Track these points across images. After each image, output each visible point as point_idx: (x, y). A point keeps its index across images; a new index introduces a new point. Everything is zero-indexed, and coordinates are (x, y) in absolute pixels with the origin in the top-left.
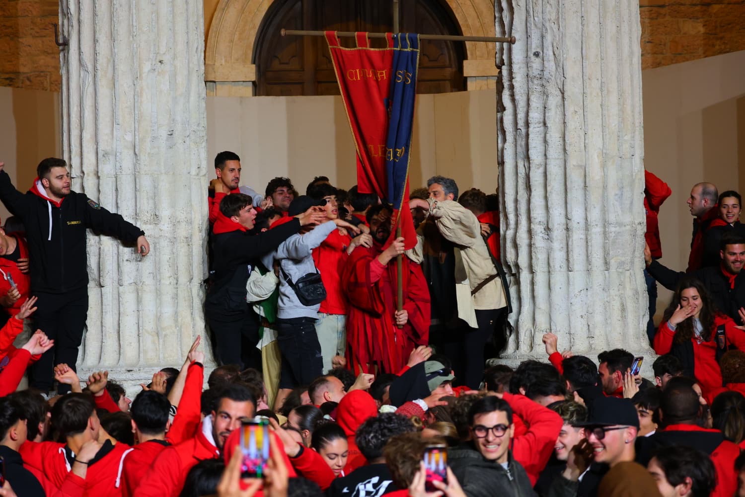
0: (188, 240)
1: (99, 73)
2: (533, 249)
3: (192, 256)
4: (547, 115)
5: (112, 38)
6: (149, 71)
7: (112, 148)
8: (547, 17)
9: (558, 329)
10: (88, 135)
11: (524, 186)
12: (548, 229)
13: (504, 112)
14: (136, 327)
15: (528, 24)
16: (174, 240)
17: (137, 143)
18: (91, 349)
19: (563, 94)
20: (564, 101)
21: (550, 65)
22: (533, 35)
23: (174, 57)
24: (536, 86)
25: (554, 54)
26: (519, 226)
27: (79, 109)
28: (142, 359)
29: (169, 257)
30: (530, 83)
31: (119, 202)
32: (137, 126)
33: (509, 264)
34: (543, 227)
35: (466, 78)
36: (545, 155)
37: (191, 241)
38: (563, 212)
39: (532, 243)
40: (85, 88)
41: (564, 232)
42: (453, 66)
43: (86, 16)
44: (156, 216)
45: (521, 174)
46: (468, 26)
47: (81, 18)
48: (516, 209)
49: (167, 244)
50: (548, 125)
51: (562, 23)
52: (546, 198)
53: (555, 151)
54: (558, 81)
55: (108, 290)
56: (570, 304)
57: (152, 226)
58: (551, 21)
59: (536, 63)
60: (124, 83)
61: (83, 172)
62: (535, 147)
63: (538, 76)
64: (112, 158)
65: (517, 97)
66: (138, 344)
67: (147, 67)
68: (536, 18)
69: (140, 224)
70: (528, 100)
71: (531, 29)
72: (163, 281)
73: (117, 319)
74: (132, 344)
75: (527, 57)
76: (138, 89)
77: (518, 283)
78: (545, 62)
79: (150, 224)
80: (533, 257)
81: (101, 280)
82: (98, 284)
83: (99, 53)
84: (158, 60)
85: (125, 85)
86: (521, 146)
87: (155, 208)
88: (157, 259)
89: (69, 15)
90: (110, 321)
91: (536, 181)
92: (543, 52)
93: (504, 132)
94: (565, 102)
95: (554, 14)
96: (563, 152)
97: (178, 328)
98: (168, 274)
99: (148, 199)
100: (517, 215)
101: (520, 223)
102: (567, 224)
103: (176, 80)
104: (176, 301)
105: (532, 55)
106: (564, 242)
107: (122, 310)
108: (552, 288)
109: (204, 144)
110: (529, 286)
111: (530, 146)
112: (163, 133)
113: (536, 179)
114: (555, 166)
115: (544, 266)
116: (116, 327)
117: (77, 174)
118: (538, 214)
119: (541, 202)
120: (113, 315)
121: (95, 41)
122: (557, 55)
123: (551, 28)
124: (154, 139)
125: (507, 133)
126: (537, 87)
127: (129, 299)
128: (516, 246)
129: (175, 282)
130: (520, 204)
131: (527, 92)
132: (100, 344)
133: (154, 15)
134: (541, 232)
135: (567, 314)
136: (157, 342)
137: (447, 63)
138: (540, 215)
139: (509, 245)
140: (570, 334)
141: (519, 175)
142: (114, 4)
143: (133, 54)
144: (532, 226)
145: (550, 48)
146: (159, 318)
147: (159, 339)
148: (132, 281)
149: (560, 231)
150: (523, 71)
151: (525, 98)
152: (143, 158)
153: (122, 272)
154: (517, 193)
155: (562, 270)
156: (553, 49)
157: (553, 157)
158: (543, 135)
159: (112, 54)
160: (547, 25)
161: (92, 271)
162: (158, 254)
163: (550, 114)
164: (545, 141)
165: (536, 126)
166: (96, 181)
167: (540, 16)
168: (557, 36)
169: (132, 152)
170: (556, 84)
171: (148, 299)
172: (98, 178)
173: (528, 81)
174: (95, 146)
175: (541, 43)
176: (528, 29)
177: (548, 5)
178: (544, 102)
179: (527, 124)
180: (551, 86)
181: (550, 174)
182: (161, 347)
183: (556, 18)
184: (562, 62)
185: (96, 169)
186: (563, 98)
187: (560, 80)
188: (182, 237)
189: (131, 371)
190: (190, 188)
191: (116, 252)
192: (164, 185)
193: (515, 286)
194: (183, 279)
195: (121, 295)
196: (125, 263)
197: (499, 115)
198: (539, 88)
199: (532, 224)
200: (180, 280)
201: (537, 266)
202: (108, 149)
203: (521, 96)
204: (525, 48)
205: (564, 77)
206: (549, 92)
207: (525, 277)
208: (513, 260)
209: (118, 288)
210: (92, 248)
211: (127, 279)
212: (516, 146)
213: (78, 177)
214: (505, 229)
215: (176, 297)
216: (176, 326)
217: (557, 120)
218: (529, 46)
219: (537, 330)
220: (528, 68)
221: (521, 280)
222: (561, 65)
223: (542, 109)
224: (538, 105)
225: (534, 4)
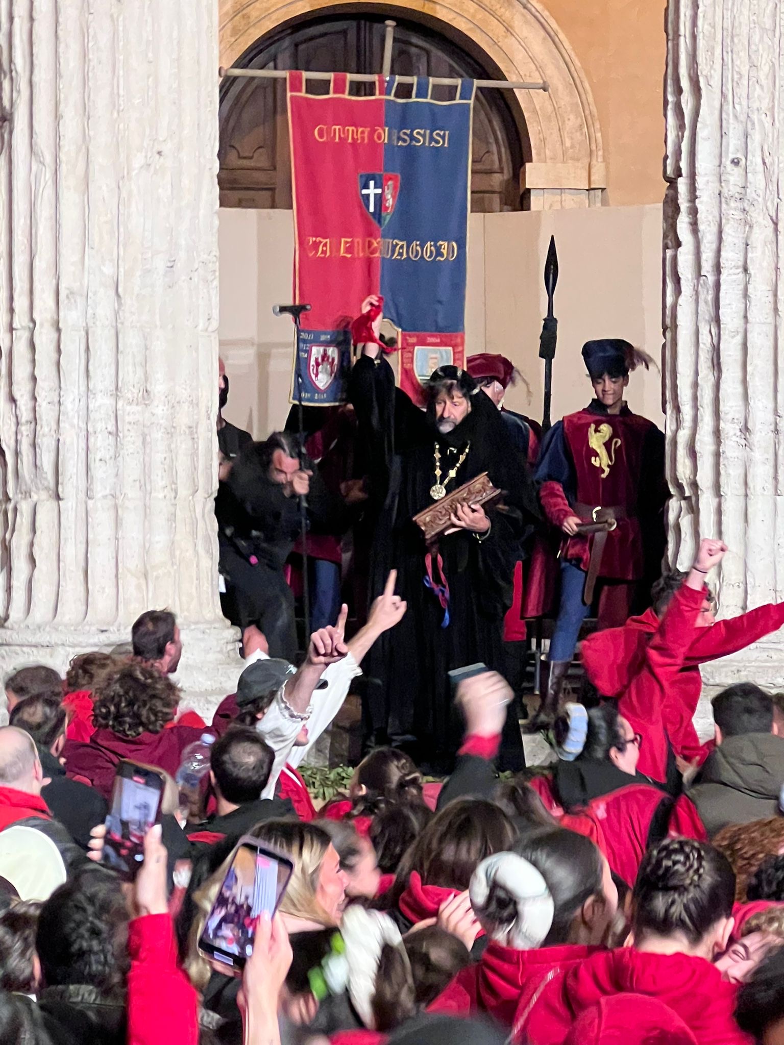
0: (192, 430)
1: (64, 168)
2: (721, 460)
3: (197, 456)
4: (749, 255)
5: (86, 112)
6: (142, 167)
7: (81, 284)
8: (755, 105)
9: (757, 585)
10: (42, 264)
11: (710, 364)
12: (746, 429)
13: (680, 249)
14: (113, 562)
15: (724, 116)
16: (173, 430)
17: (121, 278)
18: (40, 596)
19: (776, 224)
20: (777, 235)
21: (757, 180)
22: (731, 131)
23: (179, 148)
24: (732, 211)
25: (764, 163)
26: (700, 424)
27: (28, 222)
28: (121, 613)
29: (165, 455)
30: (724, 206)
31: (90, 368)
32: (121, 253)
33: (680, 481)
34: (738, 427)
35: (529, 190)
36: (746, 317)
37: (196, 432)
38: (771, 406)
39: (721, 451)
40: (39, 190)
41: (772, 435)
42: (505, 171)
43: (42, 76)
44: (147, 391)
45: (704, 344)
46: (535, 111)
47: (35, 79)
48: (695, 398)
49: (162, 437)
50: (751, 270)
51: (779, 113)
52: (745, 382)
53: (760, 312)
54: (769, 204)
55: (70, 504)
56: (776, 546)
57: (139, 408)
58: (761, 112)
59: (734, 176)
60: (102, 185)
61: (34, 322)
62: (729, 304)
63: (737, 195)
64: (80, 301)
65: (702, 227)
66: (115, 590)
67: (138, 161)
68: (736, 106)
69: (123, 405)
70: (720, 232)
71: (728, 122)
72: (153, 495)
73: (83, 551)
74: (107, 590)
75: (720, 166)
76: (124, 194)
77: (694, 510)
78: (749, 175)
79: (137, 404)
80: (722, 472)
81: (60, 489)
82: (54, 495)
83: (63, 136)
84: (156, 149)
85: (104, 188)
86: (706, 302)
87: (146, 380)
88: (147, 459)
89: (14, 73)
90: (72, 553)
91: (730, 355)
92: (746, 159)
93: (677, 280)
94: (780, 237)
95: (767, 100)
96: (772, 313)
97: (175, 567)
98: (161, 483)
99: (134, 365)
100: (696, 408)
101: (702, 420)
102: (776, 424)
103: (180, 181)
104: (174, 525)
105: (728, 163)
106: (772, 450)
107: (91, 536)
108: (749, 520)
109: (216, 283)
110: (712, 515)
111: (722, 303)
112: (160, 264)
113: (729, 353)
114: (760, 334)
115: (738, 486)
116: (82, 563)
117: (24, 324)
118: (731, 407)
119: (735, 388)
120: (76, 545)
121: (57, 117)
122: (768, 164)
123: (761, 121)
124: (147, 272)
125: (683, 282)
126: (734, 213)
127: (102, 519)
128: (693, 454)
129: (173, 495)
130: (702, 390)
131: (718, 219)
132: (55, 588)
133: (151, 79)
134: (735, 435)
135: (772, 559)
136: (144, 587)
137: (496, 166)
138: (734, 408)
139: (682, 452)
140: (776, 591)
141: (701, 345)
142: (89, 60)
143: (117, 139)
144: (722, 425)
145: (759, 153)
146: (146, 550)
147: (147, 583)
148: (108, 492)
149: (763, 434)
150: (714, 187)
151: (715, 229)
152: (127, 301)
153: (92, 477)
154: (697, 373)
155: (765, 493)
156: (763, 154)
157: (758, 320)
158: (742, 287)
159: (85, 139)
160: (755, 117)
161: (44, 476)
162: (148, 451)
163: (754, 255)
164: (746, 295)
165: (731, 272)
166: (55, 335)
167: (745, 103)
168: (770, 135)
169: (112, 293)
170: (765, 209)
171: (131, 520)
172: (59, 330)
173: (720, 202)
174: (54, 282)
175: (743, 145)
176: (724, 122)
177: (757, 87)
178: (745, 235)
179: (718, 269)
180: (757, 211)
181: (753, 347)
182: (150, 595)
183: (770, 106)
184: (776, 176)
185: (55, 317)
186: (776, 230)
187: (772, 202)
188: (183, 427)
189: (106, 631)
190: (197, 350)
191: (84, 446)
192: (158, 346)
193: (690, 516)
194: (183, 492)
195: (90, 513)
196: (98, 463)
197: (669, 253)
198: (738, 215)
199: (721, 422)
200: (179, 493)
201: (728, 486)
202: (76, 286)
203: (709, 225)
204: (717, 151)
205: (778, 198)
206: (754, 221)
207: (707, 502)
208: (687, 476)
209: (86, 503)
210: (45, 439)
211: (99, 490)
212: (697, 301)
213: (23, 328)
214: (674, 427)
215: (173, 517)
216: (173, 564)
217: (765, 264)
218: (723, 148)
219: (725, 583)
220: (721, 182)
221: (701, 506)
222: (774, 180)
223: (743, 246)
224: (736, 241)
225: (735, 84)
